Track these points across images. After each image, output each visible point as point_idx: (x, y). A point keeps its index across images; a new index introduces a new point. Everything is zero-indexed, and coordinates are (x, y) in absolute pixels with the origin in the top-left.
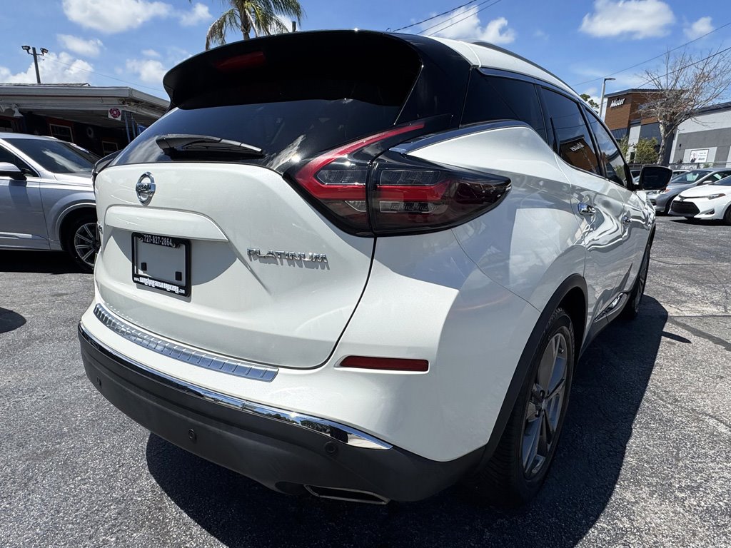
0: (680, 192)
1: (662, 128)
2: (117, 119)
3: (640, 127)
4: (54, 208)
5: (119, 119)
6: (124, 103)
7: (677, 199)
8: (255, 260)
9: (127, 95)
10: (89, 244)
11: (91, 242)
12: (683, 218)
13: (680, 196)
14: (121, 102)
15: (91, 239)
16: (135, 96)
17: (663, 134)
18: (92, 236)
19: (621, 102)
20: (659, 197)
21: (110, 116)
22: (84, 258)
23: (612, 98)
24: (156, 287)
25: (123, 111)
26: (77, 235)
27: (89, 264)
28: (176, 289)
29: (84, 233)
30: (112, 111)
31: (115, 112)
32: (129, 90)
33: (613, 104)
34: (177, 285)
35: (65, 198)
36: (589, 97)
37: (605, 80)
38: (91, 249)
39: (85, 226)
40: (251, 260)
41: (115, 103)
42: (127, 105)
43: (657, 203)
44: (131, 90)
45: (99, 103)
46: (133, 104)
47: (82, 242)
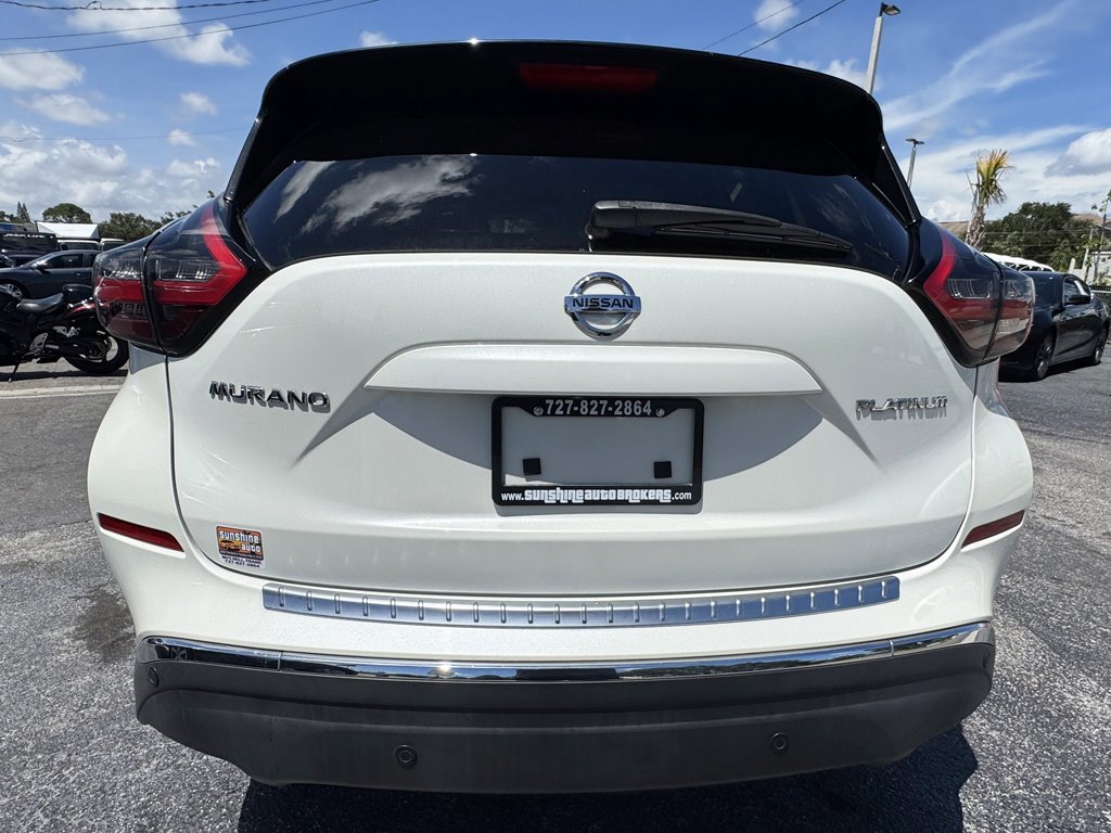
8: (865, 417)
24: (587, 503)
28: (664, 495)
34: (664, 488)
40: (859, 418)
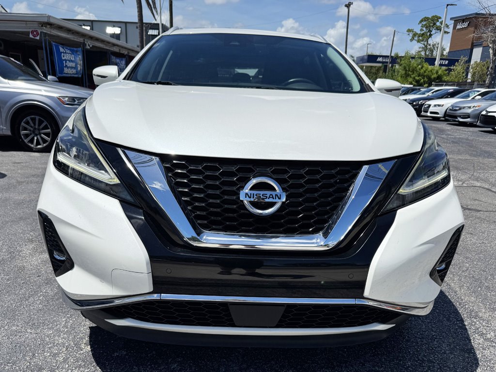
0: (487, 108)
1: (491, 51)
2: (36, 38)
3: (482, 48)
4: (8, 104)
5: (38, 38)
6: (42, 26)
7: (484, 113)
9: (46, 20)
10: (30, 130)
11: (32, 129)
12: (491, 129)
13: (486, 111)
14: (40, 26)
15: (32, 127)
16: (52, 21)
17: (491, 57)
18: (32, 125)
19: (466, 25)
20: (473, 111)
21: (31, 36)
22: (26, 141)
23: (457, 20)
25: (41, 32)
26: (23, 124)
27: (30, 145)
29: (27, 123)
30: (32, 32)
31: (35, 33)
32: (48, 16)
33: (458, 27)
35: (15, 98)
36: (440, 18)
37: (448, 5)
38: (31, 134)
39: (28, 118)
41: (36, 25)
42: (44, 28)
43: (471, 116)
44: (49, 17)
45: (24, 25)
46: (48, 26)
47: (25, 129)
